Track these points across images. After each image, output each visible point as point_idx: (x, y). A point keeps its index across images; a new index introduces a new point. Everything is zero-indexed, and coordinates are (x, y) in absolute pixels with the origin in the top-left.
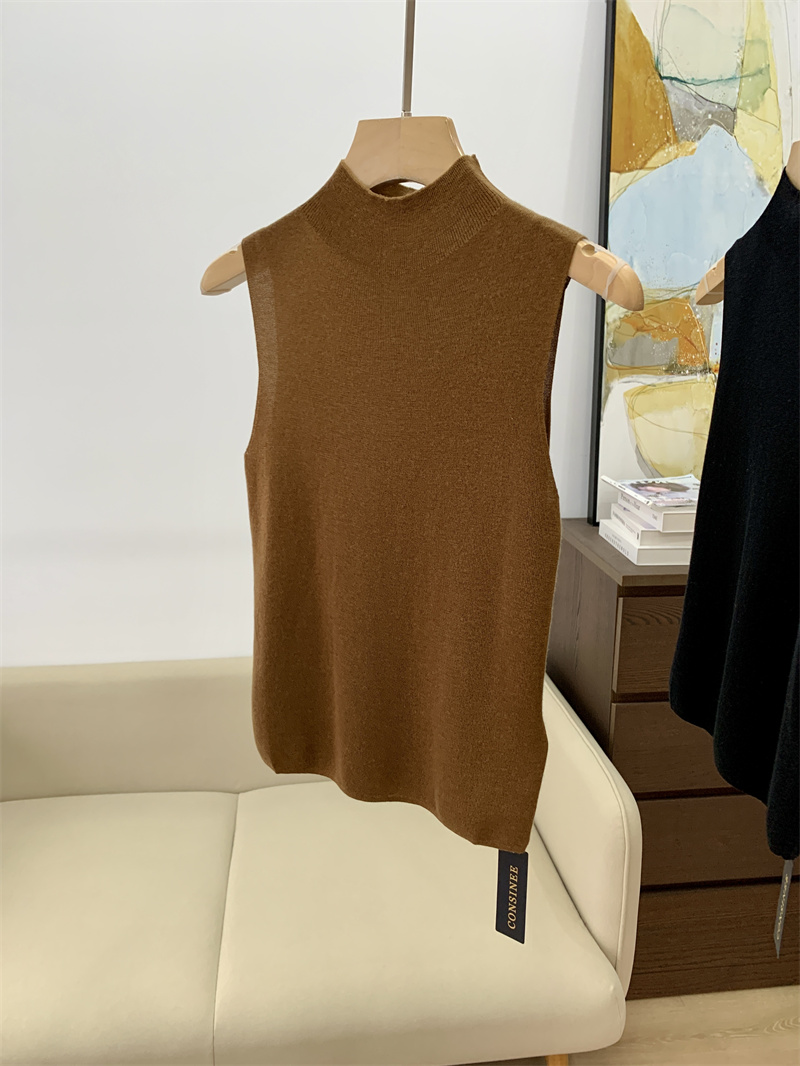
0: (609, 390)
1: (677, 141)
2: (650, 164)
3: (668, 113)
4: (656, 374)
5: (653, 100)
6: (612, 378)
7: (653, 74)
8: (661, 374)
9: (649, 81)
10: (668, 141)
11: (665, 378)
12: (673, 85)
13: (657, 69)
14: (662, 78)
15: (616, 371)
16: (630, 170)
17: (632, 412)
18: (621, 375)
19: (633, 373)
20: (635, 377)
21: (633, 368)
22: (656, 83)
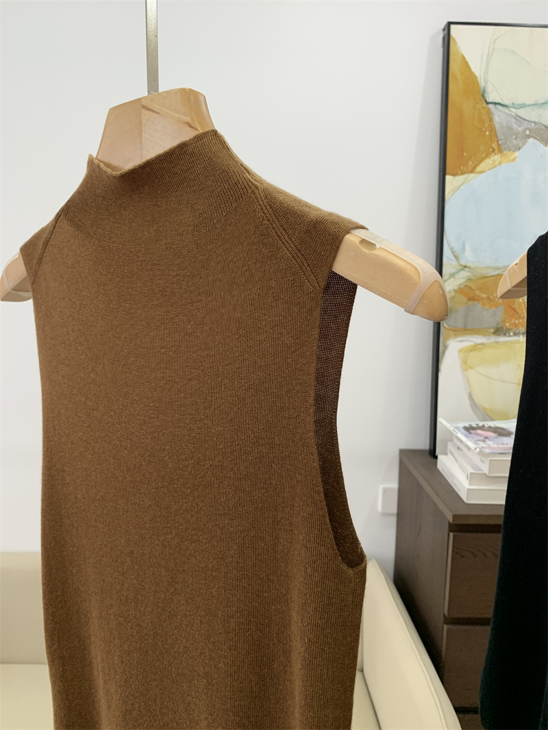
0: (446, 347)
1: (500, 151)
2: (478, 169)
3: (492, 130)
4: (485, 335)
5: (481, 120)
6: (448, 338)
7: (480, 100)
8: (489, 335)
9: (477, 106)
10: (493, 150)
11: (493, 339)
12: (496, 108)
13: (483, 96)
14: (488, 103)
15: (452, 333)
16: (463, 173)
17: (465, 365)
18: (456, 336)
19: (466, 334)
20: (467, 338)
21: (466, 330)
22: (483, 107)
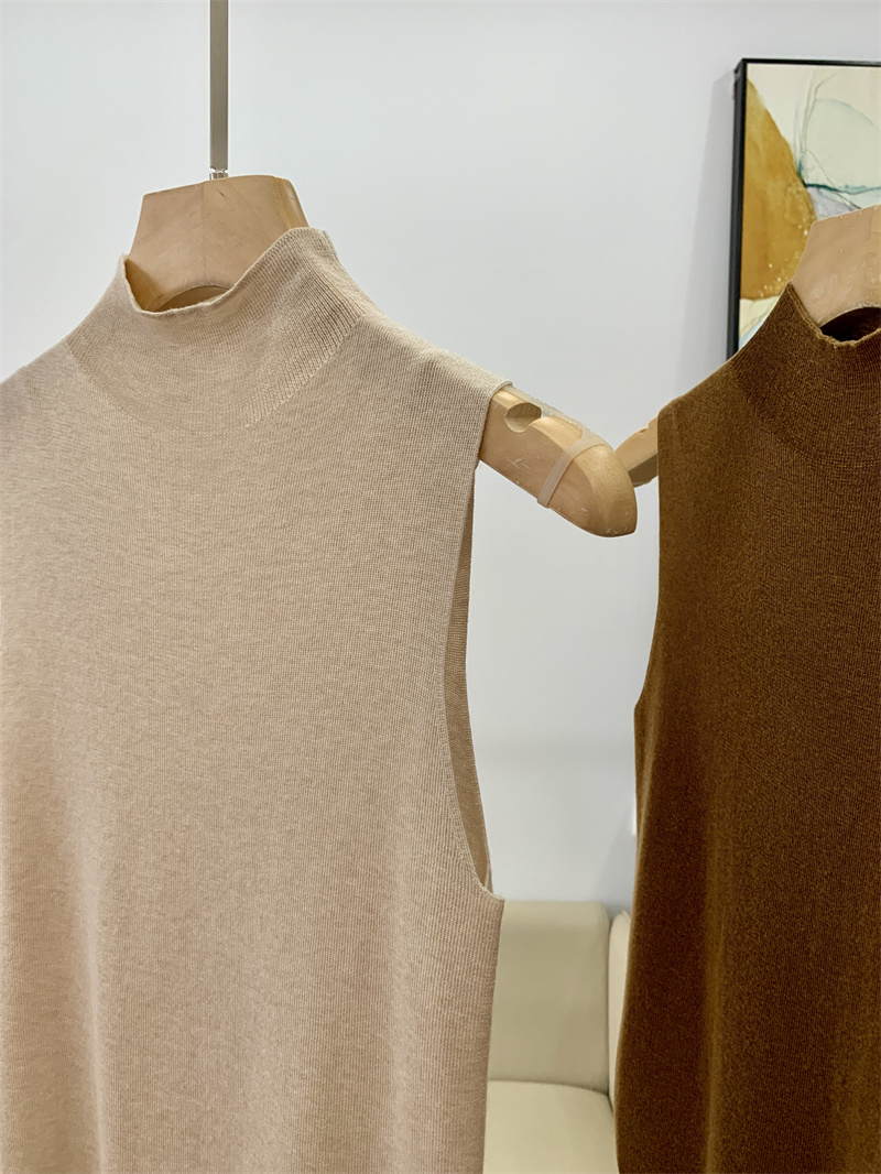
5: (795, 211)
7: (794, 180)
9: (789, 189)
12: (820, 193)
13: (799, 175)
14: (806, 186)
16: (766, 296)
22: (798, 192)
